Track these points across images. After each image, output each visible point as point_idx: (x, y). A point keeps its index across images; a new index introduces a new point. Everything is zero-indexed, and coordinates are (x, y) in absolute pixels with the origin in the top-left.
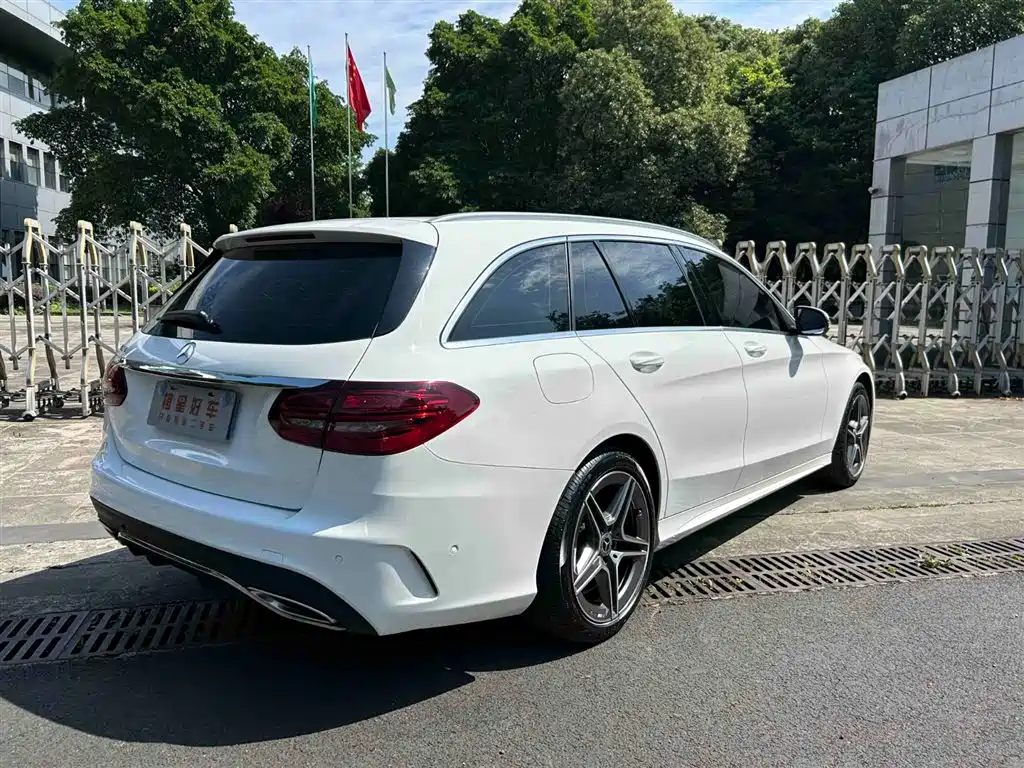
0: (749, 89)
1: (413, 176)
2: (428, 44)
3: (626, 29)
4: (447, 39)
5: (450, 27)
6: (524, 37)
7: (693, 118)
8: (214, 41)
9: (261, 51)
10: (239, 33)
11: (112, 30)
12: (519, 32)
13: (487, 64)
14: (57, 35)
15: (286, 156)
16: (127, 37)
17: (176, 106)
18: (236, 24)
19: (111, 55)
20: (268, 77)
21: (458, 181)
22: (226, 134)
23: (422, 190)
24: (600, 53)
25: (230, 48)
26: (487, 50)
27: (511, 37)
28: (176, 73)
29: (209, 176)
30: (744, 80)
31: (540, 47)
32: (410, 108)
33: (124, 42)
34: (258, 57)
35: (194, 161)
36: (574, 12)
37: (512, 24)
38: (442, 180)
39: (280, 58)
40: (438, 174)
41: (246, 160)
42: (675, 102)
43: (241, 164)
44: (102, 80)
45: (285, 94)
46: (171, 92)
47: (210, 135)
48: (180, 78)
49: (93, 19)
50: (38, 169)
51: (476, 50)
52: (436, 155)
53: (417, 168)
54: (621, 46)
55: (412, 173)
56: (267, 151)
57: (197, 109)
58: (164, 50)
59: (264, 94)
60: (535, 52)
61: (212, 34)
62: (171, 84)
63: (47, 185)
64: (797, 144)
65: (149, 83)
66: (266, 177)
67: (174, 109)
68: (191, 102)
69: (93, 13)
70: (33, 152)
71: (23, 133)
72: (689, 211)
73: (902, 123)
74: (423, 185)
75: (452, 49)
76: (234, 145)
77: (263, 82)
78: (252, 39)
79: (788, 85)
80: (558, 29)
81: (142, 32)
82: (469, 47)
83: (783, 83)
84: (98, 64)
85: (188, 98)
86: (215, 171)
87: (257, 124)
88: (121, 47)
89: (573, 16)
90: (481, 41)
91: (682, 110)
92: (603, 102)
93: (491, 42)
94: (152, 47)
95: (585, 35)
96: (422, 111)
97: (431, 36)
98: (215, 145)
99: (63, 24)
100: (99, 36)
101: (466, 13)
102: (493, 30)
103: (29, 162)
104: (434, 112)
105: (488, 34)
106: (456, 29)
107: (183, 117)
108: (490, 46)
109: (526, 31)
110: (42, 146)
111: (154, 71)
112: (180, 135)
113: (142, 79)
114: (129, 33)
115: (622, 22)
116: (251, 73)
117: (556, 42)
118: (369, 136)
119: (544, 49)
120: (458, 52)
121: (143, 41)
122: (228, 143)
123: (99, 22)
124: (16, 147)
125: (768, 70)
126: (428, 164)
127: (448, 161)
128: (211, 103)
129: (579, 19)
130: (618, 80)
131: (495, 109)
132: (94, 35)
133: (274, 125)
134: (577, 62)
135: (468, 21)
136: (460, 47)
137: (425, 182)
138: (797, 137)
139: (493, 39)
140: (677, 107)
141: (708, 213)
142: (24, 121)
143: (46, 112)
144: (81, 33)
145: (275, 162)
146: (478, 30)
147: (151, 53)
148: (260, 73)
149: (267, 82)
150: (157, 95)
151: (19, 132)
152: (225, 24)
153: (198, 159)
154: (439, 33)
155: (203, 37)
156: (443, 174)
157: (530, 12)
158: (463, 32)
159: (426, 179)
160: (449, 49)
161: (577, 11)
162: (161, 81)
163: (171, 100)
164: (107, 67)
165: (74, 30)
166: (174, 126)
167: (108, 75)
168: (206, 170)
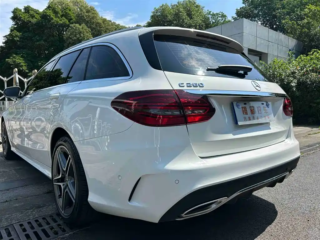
1: (8, 61)
2: (12, 15)
3: (85, 19)
4: (20, 14)
5: (20, 10)
6: (50, 17)
12: (48, 15)
13: (35, 25)
21: (27, 64)
24: (77, 25)
26: (35, 20)
27: (44, 16)
31: (56, 21)
32: (4, 37)
36: (67, 11)
40: (18, 61)
51: (31, 19)
52: (17, 54)
53: (9, 58)
54: (84, 24)
60: (54, 22)
74: (12, 64)
80: (62, 16)
82: (28, 18)
89: (67, 13)
90: (33, 17)
93: (37, 17)
95: (71, 19)
96: (10, 38)
97: (12, 12)
101: (27, 6)
102: (37, 13)
106: (23, 11)
108: (36, 19)
109: (50, 15)
115: (83, 17)
117: (62, 20)
119: (57, 22)
120: (24, 19)
126: (14, 57)
127: (22, 57)
129: (69, 14)
131: (40, 40)
134: (70, 27)
135: (27, 9)
136: (25, 17)
139: (38, 17)
146: (32, 12)
154: (15, 11)
156: (20, 61)
157: (51, 9)
158: (26, 12)
159: (14, 62)
160: (21, 17)
161: (68, 11)
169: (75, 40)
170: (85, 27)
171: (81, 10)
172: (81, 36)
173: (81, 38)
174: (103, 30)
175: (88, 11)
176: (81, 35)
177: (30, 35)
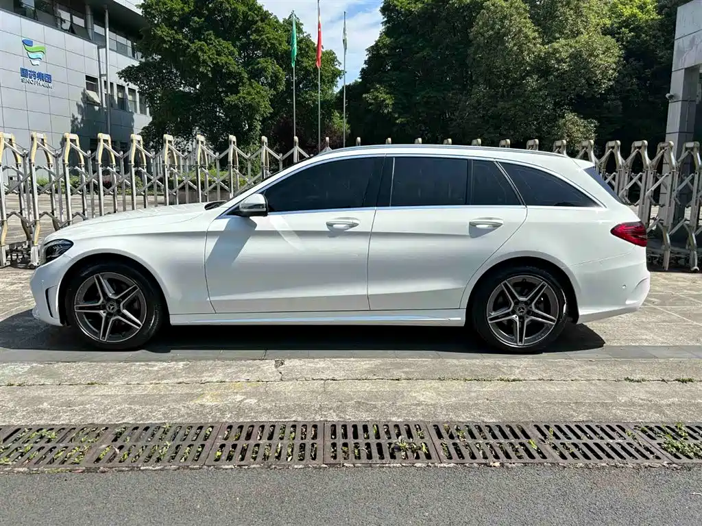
0: (624, 21)
1: (365, 97)
2: (381, 3)
7: (571, 47)
8: (235, 11)
9: (265, 16)
11: (171, 9)
13: (419, 16)
14: (139, 12)
16: (181, 12)
17: (209, 56)
19: (171, 25)
20: (269, 33)
21: (395, 101)
22: (240, 74)
23: (370, 107)
24: (500, 2)
25: (245, 15)
26: (420, 6)
28: (210, 34)
29: (228, 102)
30: (621, 15)
32: (367, 50)
33: (179, 16)
34: (262, 21)
35: (221, 92)
38: (384, 100)
39: (281, 21)
40: (382, 96)
41: (252, 91)
42: (557, 35)
43: (249, 93)
44: (165, 42)
45: (280, 44)
46: (206, 48)
47: (231, 75)
48: (213, 38)
50: (135, 102)
51: (413, 6)
52: (381, 83)
53: (368, 92)
55: (364, 96)
56: (267, 84)
57: (222, 58)
58: (203, 19)
59: (266, 44)
60: (454, 4)
61: (233, 7)
62: (206, 42)
63: (141, 113)
64: (660, 63)
65: (193, 43)
66: (268, 103)
67: (207, 58)
68: (219, 54)
70: (132, 91)
71: (123, 79)
72: (564, 117)
73: (693, 39)
74: (371, 104)
75: (397, 6)
76: (245, 80)
77: (264, 36)
78: (260, 8)
79: (659, 17)
81: (192, 8)
82: (409, 4)
83: (654, 15)
84: (163, 32)
85: (217, 51)
86: (231, 99)
87: (260, 66)
88: (176, 19)
91: (562, 41)
92: (499, 37)
94: (196, 18)
96: (375, 52)
98: (233, 81)
99: (142, 6)
100: (165, 13)
103: (130, 97)
104: (381, 52)
107: (213, 64)
108: (423, 2)
110: (132, 86)
111: (197, 34)
112: (210, 76)
113: (190, 40)
114: (182, 9)
116: (258, 31)
118: (341, 72)
120: (401, 8)
121: (192, 13)
122: (242, 79)
123: (164, 4)
124: (121, 88)
125: (642, 7)
126: (377, 89)
128: (232, 54)
130: (510, 21)
131: (423, 48)
133: (272, 66)
134: (484, 9)
136: (403, 4)
137: (373, 101)
138: (661, 57)
140: (559, 38)
141: (581, 118)
142: (123, 71)
143: (137, 64)
144: (153, 12)
145: (273, 92)
147: (195, 22)
148: (264, 32)
149: (267, 37)
150: (197, 50)
151: (120, 78)
153: (222, 92)
155: (227, 9)
156: (386, 97)
159: (374, 99)
160: (395, 6)
162: (200, 40)
163: (205, 53)
164: (168, 33)
165: (149, 10)
166: (208, 70)
167: (169, 39)
168: (227, 99)
169: (490, 36)
172: (503, 27)
173: (503, 30)
176: (504, 23)
177: (408, 40)
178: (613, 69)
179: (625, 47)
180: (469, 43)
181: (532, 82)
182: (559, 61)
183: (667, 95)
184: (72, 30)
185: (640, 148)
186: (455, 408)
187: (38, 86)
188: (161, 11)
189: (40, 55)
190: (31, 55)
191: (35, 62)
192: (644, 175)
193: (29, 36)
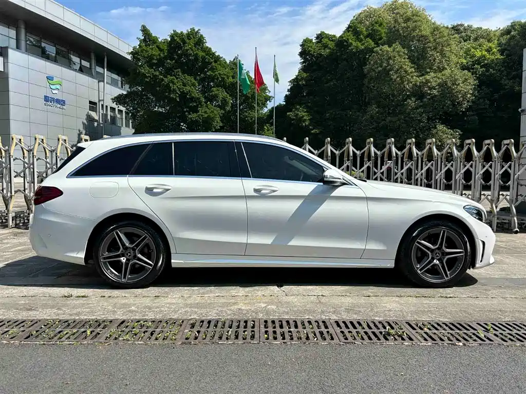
0: (476, 60)
1: (289, 115)
2: (299, 50)
3: (400, 35)
4: (309, 47)
5: (311, 41)
6: (347, 42)
7: (439, 78)
8: (196, 56)
9: (217, 59)
10: (208, 51)
11: (152, 54)
12: (345, 40)
13: (327, 58)
14: (129, 57)
15: (228, 108)
16: (158, 57)
17: (177, 87)
18: (207, 47)
19: (151, 66)
20: (220, 71)
21: (311, 117)
22: (199, 99)
23: (292, 122)
24: (386, 48)
25: (203, 58)
26: (328, 51)
27: (341, 43)
28: (179, 71)
29: (191, 119)
30: (474, 56)
31: (355, 46)
32: (290, 82)
33: (157, 59)
34: (215, 62)
35: (185, 112)
36: (375, 28)
37: (341, 37)
38: (303, 117)
39: (228, 62)
40: (301, 114)
41: (208, 111)
42: (428, 70)
43: (205, 112)
44: (147, 77)
45: (228, 78)
46: (175, 81)
47: (192, 99)
48: (180, 74)
49: (144, 50)
50: (122, 119)
51: (323, 51)
52: (300, 105)
53: (291, 111)
54: (397, 43)
55: (288, 114)
56: (219, 106)
57: (187, 88)
58: (174, 61)
59: (218, 78)
60: (352, 49)
61: (195, 53)
62: (176, 77)
63: (126, 126)
64: (505, 89)
65: (166, 77)
66: (218, 119)
68: (184, 85)
69: (144, 48)
70: (120, 111)
71: (115, 103)
72: (435, 128)
74: (293, 119)
75: (311, 51)
76: (203, 103)
77: (217, 73)
78: (214, 54)
79: (502, 57)
80: (366, 37)
81: (166, 54)
82: (319, 49)
83: (499, 56)
84: (145, 70)
85: (183, 83)
86: (193, 116)
87: (213, 93)
88: (155, 61)
89: (374, 30)
90: (325, 46)
91: (432, 74)
92: (386, 72)
93: (331, 46)
94: (169, 61)
95: (381, 39)
96: (296, 83)
97: (301, 46)
98: (194, 104)
99: (131, 53)
100: (147, 57)
101: (319, 33)
102: (332, 41)
103: (119, 116)
104: (300, 83)
105: (330, 43)
106: (314, 41)
107: (180, 92)
108: (330, 49)
109: (348, 39)
110: (121, 108)
111: (169, 72)
112: (178, 100)
113: (164, 76)
114: (159, 55)
115: (398, 31)
116: (212, 69)
117: (364, 44)
118: (270, 97)
119: (357, 47)
120: (314, 52)
121: (166, 58)
122: (200, 103)
123: (147, 51)
124: (113, 109)
125: (489, 50)
126: (297, 109)
127: (307, 107)
128: (194, 85)
129: (378, 31)
130: (394, 61)
131: (331, 80)
132: (144, 57)
133: (222, 94)
134: (374, 52)
135: (320, 37)
136: (314, 49)
138: (506, 85)
139: (331, 45)
140: (429, 73)
141: (448, 129)
142: (115, 98)
143: (125, 93)
144: (138, 57)
145: (223, 112)
146: (325, 41)
147: (168, 63)
148: (217, 69)
149: (219, 73)
150: (169, 82)
151: (113, 103)
152: (202, 48)
153: (187, 111)
154: (305, 44)
155: (191, 54)
156: (304, 114)
157: (352, 30)
158: (317, 43)
159: (295, 116)
160: (309, 51)
161: (377, 27)
162: (171, 76)
163: (175, 84)
164: (149, 71)
165: (136, 56)
166: (176, 96)
167: (149, 75)
168: (189, 116)
169: (379, 72)
170: (399, 48)
171: (396, 21)
172: (389, 64)
173: (389, 67)
174: (429, 47)
175: (407, 20)
176: (389, 62)
177: (320, 74)
178: (471, 94)
179: (478, 78)
180: (364, 76)
181: (412, 103)
182: (430, 89)
183: (520, 110)
184: (81, 70)
185: (508, 144)
186: (416, 313)
187: (56, 108)
188: (144, 56)
189: (58, 87)
190: (52, 87)
191: (54, 92)
192: (513, 163)
193: (50, 74)
